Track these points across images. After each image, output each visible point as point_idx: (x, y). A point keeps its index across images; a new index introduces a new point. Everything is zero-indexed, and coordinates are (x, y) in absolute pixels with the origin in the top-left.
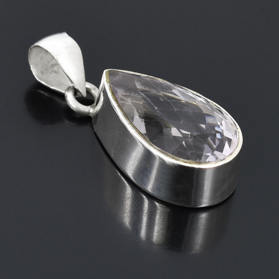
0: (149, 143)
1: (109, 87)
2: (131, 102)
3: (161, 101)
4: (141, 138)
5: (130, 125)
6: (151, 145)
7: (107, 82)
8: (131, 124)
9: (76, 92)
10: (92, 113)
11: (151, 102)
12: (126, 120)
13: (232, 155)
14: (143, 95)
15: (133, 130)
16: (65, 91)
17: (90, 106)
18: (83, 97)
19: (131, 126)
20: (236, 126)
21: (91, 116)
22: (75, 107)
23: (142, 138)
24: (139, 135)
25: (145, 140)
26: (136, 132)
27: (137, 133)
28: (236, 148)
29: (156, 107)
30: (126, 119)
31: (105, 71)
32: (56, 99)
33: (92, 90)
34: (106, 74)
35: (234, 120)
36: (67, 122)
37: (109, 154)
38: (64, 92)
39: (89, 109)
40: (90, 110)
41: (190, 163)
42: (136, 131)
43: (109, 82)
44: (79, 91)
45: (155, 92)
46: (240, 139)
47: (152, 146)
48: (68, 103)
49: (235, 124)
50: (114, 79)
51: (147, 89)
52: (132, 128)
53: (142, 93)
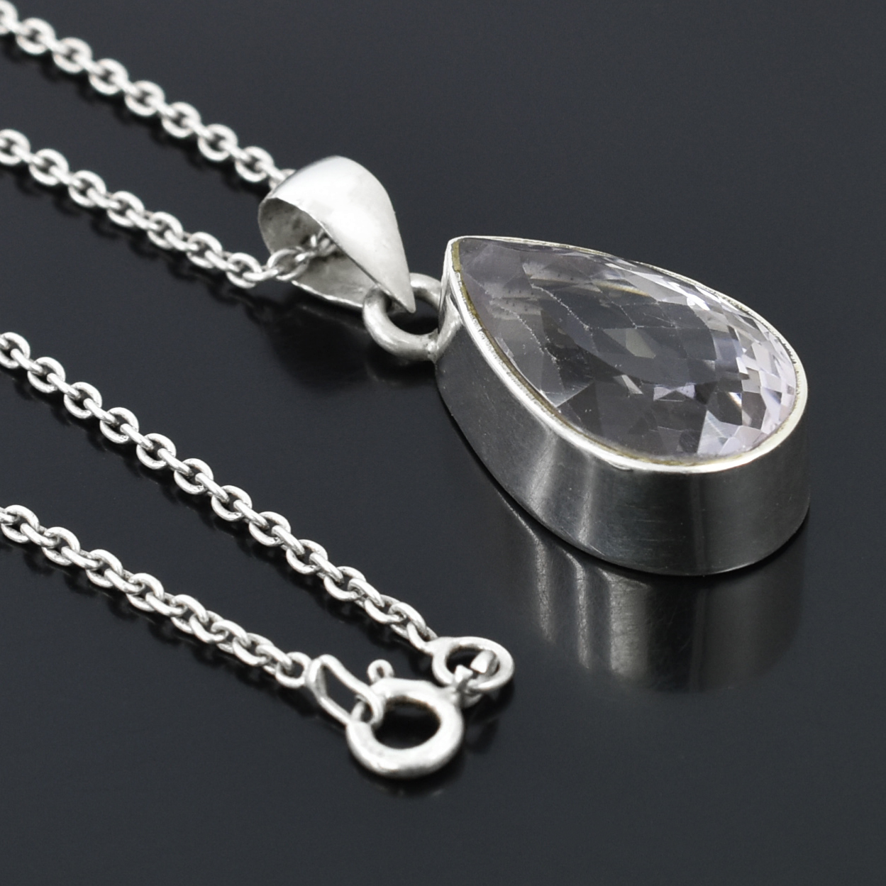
0: (562, 421)
1: (461, 283)
2: (521, 316)
3: (603, 307)
4: (542, 409)
5: (514, 377)
6: (567, 424)
7: (455, 271)
8: (515, 375)
9: (389, 304)
10: (433, 353)
11: (573, 314)
12: (504, 364)
13: (779, 432)
14: (552, 295)
15: (521, 389)
16: (363, 303)
17: (426, 336)
18: (407, 313)
19: (517, 380)
20: (790, 355)
21: (433, 360)
22: (389, 341)
23: (545, 409)
24: (535, 400)
25: (552, 413)
26: (527, 395)
27: (531, 395)
28: (790, 414)
29: (587, 324)
30: (504, 362)
31: (451, 242)
32: (346, 323)
33: (432, 293)
34: (452, 250)
35: (784, 341)
36: (375, 378)
37: (478, 455)
38: (360, 305)
39: (425, 344)
40: (427, 345)
41: (668, 463)
42: (528, 392)
43: (459, 271)
44: (396, 301)
45: (586, 284)
46: (799, 390)
47: (570, 427)
48: (370, 330)
49: (787, 350)
50: (476, 260)
51: (564, 279)
52: (519, 383)
53: (547, 292)
